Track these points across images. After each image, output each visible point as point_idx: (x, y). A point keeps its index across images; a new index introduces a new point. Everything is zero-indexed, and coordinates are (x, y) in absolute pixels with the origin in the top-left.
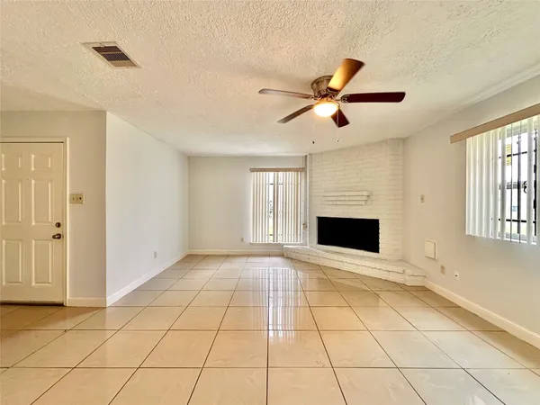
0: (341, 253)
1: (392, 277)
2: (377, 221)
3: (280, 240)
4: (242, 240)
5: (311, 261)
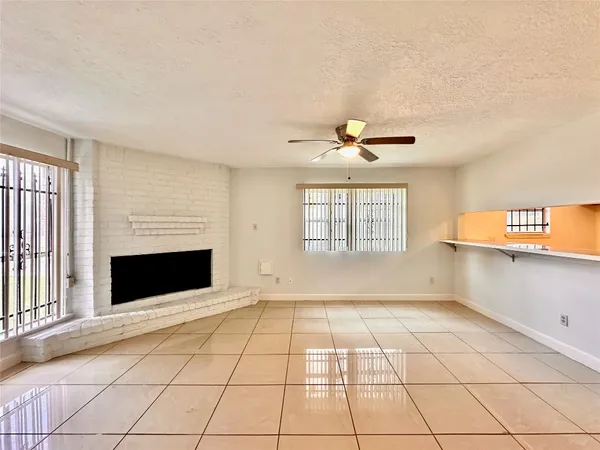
2: (210, 251)
5: (127, 335)
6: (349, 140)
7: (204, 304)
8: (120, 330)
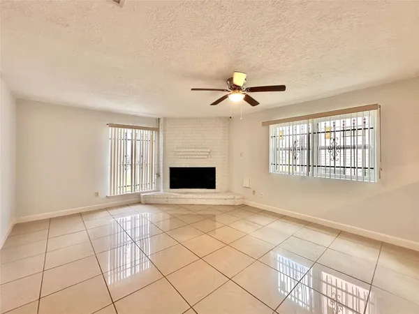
0: (191, 193)
1: (228, 203)
2: (214, 168)
3: (138, 190)
4: (97, 194)
5: (169, 203)
6: (236, 88)
7: (203, 197)
8: (166, 200)
